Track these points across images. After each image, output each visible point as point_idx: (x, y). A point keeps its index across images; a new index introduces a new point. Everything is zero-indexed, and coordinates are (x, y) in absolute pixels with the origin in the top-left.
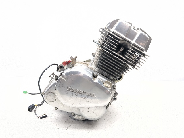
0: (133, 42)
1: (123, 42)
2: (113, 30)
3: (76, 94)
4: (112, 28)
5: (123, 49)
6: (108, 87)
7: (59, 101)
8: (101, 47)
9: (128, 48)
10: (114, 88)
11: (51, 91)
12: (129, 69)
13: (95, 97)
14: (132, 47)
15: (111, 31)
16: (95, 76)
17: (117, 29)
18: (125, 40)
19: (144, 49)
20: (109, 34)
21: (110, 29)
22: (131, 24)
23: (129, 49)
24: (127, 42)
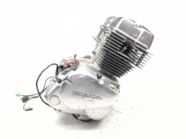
0: (137, 41)
1: (126, 41)
2: (116, 28)
3: (82, 97)
4: (115, 26)
5: (126, 47)
6: (113, 88)
7: (63, 103)
8: (105, 46)
9: (132, 46)
10: (119, 88)
11: (55, 95)
12: (132, 68)
13: (102, 99)
14: (135, 46)
15: (114, 30)
16: (99, 77)
17: (120, 27)
18: (128, 38)
19: (147, 47)
20: (112, 33)
21: (113, 28)
22: (134, 22)
23: (132, 48)
24: (130, 41)
